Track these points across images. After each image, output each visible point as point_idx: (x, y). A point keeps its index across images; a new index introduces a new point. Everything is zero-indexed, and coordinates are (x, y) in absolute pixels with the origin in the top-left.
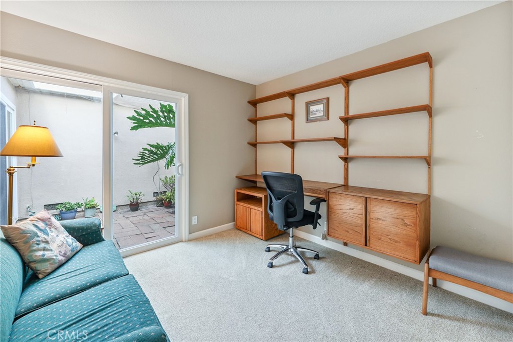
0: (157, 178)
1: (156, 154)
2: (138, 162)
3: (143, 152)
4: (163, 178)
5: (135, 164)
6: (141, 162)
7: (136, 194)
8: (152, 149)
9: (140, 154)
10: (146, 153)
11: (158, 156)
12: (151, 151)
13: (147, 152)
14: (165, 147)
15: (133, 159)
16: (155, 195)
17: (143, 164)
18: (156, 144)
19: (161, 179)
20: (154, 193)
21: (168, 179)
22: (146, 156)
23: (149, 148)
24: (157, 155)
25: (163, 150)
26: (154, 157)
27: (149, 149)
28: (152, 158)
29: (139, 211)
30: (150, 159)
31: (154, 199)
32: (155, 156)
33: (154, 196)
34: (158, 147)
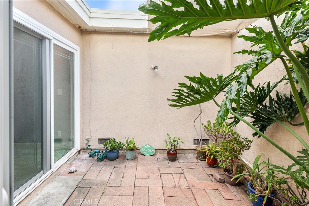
0: (198, 122)
1: (198, 92)
2: (175, 103)
3: (179, 90)
4: (206, 124)
5: (171, 105)
6: (178, 104)
7: (174, 141)
8: (193, 84)
9: (176, 93)
10: (183, 91)
11: (201, 96)
12: (191, 89)
13: (185, 90)
14: (214, 81)
15: (168, 100)
16: (196, 142)
17: (180, 107)
18: (198, 76)
19: (203, 124)
20: (194, 139)
21: (212, 125)
22: (183, 95)
23: (188, 83)
24: (199, 95)
25: (209, 86)
26: (195, 98)
27: (189, 85)
28: (191, 99)
29: (177, 162)
30: (190, 100)
31: (194, 147)
32: (196, 96)
33: (194, 144)
34: (202, 80)
